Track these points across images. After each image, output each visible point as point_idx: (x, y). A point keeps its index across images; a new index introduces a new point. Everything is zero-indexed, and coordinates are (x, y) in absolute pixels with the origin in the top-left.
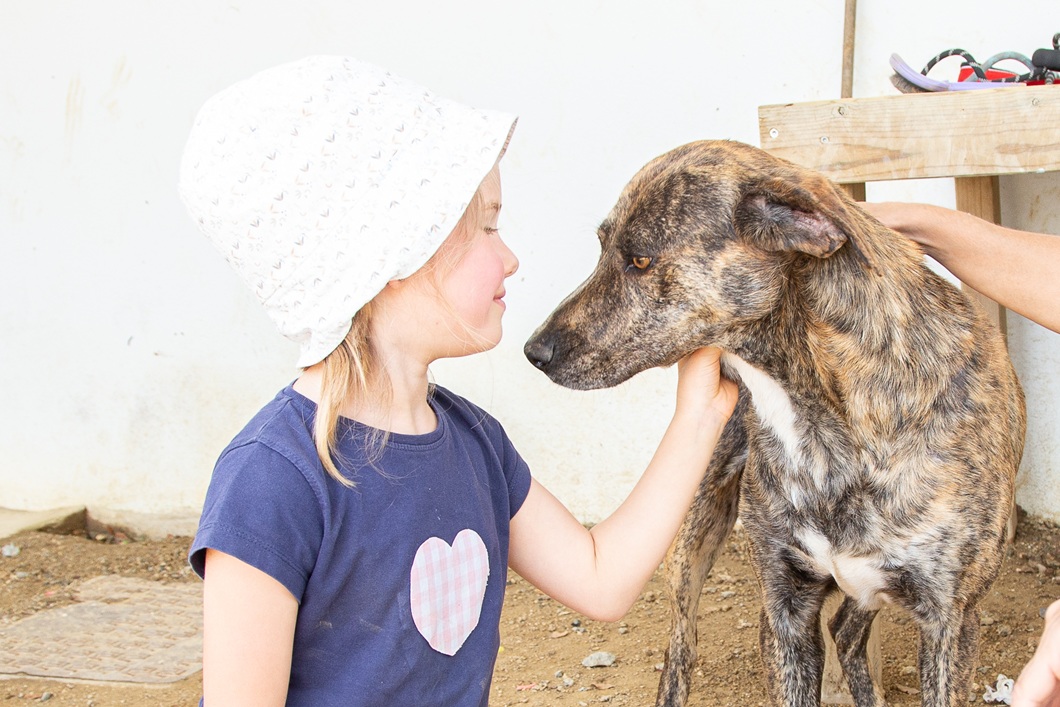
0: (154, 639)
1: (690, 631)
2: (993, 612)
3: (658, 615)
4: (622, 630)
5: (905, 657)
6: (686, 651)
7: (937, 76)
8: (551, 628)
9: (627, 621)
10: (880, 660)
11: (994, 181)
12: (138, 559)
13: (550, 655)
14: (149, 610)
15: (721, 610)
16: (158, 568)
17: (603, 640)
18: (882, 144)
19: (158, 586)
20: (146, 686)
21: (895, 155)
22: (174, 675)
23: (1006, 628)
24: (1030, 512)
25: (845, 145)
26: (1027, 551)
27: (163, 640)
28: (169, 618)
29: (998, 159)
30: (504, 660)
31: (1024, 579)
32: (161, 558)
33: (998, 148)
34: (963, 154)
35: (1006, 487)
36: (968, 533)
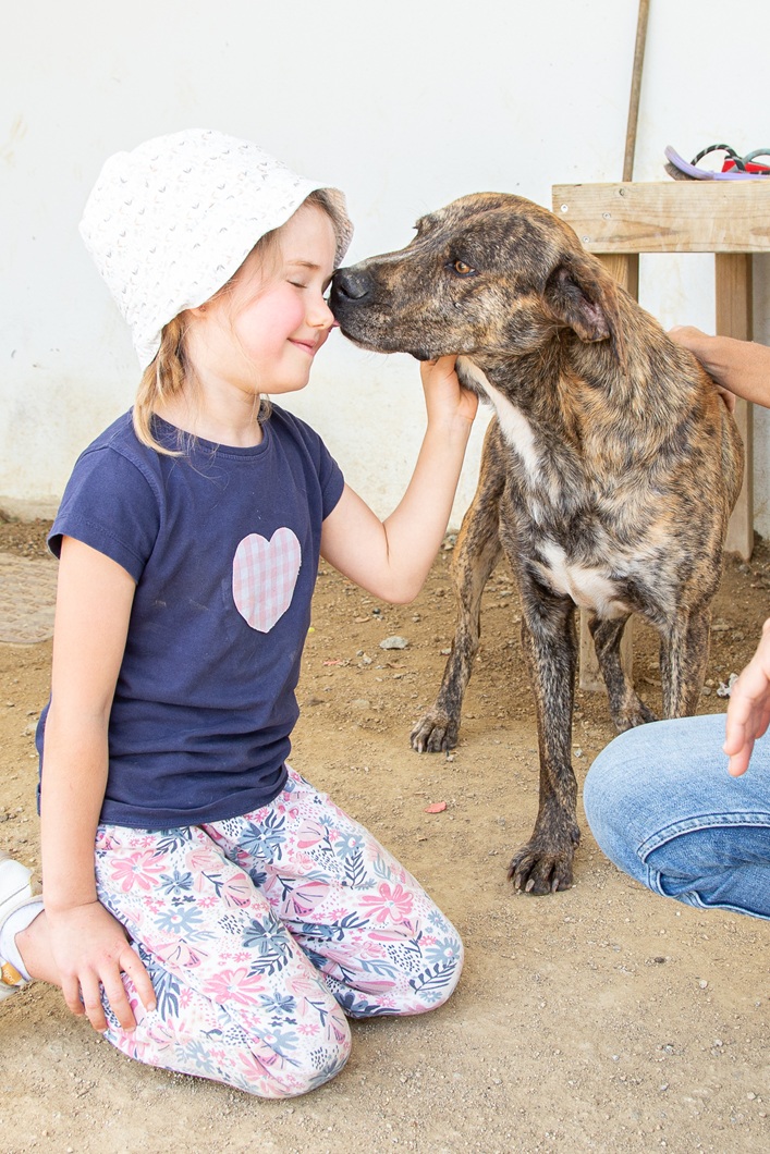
0: (20, 605)
1: (472, 624)
2: (729, 620)
3: (446, 608)
4: (415, 619)
5: (653, 654)
6: (468, 641)
7: (704, 166)
8: (355, 614)
9: (420, 611)
10: (632, 656)
11: (748, 258)
12: (11, 538)
13: (353, 636)
14: (17, 581)
15: (499, 606)
16: (27, 546)
17: (398, 627)
18: (655, 222)
19: (26, 561)
20: (12, 645)
21: (665, 232)
22: (36, 637)
23: (739, 634)
24: (765, 537)
25: (624, 221)
26: (761, 570)
27: (28, 607)
28: (34, 589)
29: (752, 239)
30: (314, 639)
31: (757, 594)
32: (29, 538)
33: (752, 230)
34: (723, 234)
35: (719, 517)
36: (682, 554)
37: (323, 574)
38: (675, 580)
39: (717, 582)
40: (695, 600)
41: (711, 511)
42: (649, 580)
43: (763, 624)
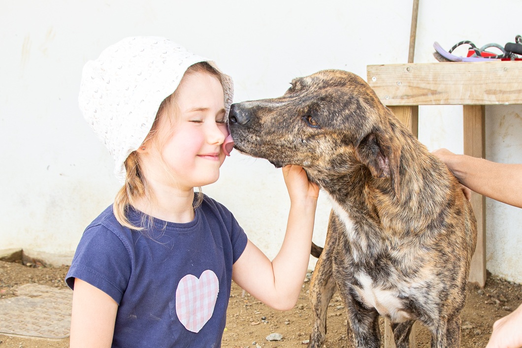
0: (54, 316)
1: (322, 326)
2: (472, 322)
3: (305, 316)
4: (286, 323)
5: (427, 343)
6: (319, 336)
7: (456, 54)
8: (251, 320)
9: (289, 318)
10: (415, 345)
11: (482, 108)
12: (47, 276)
13: (250, 333)
14: (51, 302)
15: (336, 315)
16: (57, 281)
17: (277, 327)
18: (428, 87)
19: (56, 290)
20: (48, 339)
21: (434, 93)
22: (63, 335)
23: (479, 331)
24: (493, 273)
25: (409, 86)
26: (491, 293)
27: (58, 317)
28: (61, 306)
29: (486, 97)
30: (227, 335)
31: (489, 307)
32: (59, 276)
33: (486, 91)
34: (468, 94)
35: (464, 263)
36: (442, 285)
37: (232, 297)
38: (438, 301)
39: (464, 302)
40: (450, 311)
41: (459, 260)
42: (421, 300)
43: (493, 324)
